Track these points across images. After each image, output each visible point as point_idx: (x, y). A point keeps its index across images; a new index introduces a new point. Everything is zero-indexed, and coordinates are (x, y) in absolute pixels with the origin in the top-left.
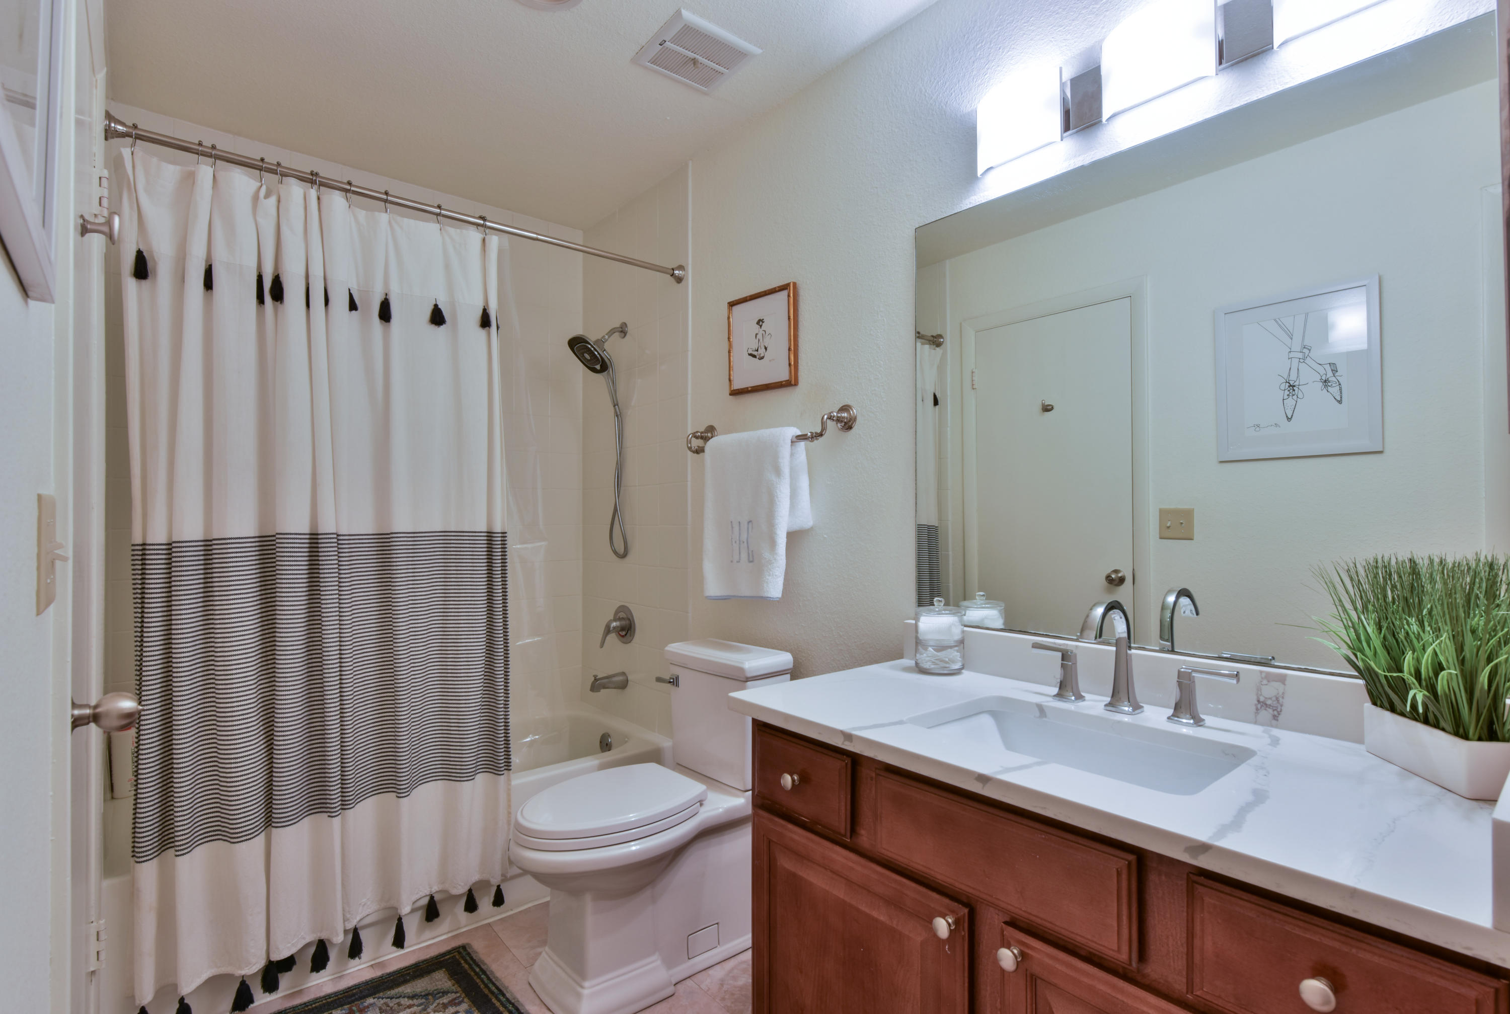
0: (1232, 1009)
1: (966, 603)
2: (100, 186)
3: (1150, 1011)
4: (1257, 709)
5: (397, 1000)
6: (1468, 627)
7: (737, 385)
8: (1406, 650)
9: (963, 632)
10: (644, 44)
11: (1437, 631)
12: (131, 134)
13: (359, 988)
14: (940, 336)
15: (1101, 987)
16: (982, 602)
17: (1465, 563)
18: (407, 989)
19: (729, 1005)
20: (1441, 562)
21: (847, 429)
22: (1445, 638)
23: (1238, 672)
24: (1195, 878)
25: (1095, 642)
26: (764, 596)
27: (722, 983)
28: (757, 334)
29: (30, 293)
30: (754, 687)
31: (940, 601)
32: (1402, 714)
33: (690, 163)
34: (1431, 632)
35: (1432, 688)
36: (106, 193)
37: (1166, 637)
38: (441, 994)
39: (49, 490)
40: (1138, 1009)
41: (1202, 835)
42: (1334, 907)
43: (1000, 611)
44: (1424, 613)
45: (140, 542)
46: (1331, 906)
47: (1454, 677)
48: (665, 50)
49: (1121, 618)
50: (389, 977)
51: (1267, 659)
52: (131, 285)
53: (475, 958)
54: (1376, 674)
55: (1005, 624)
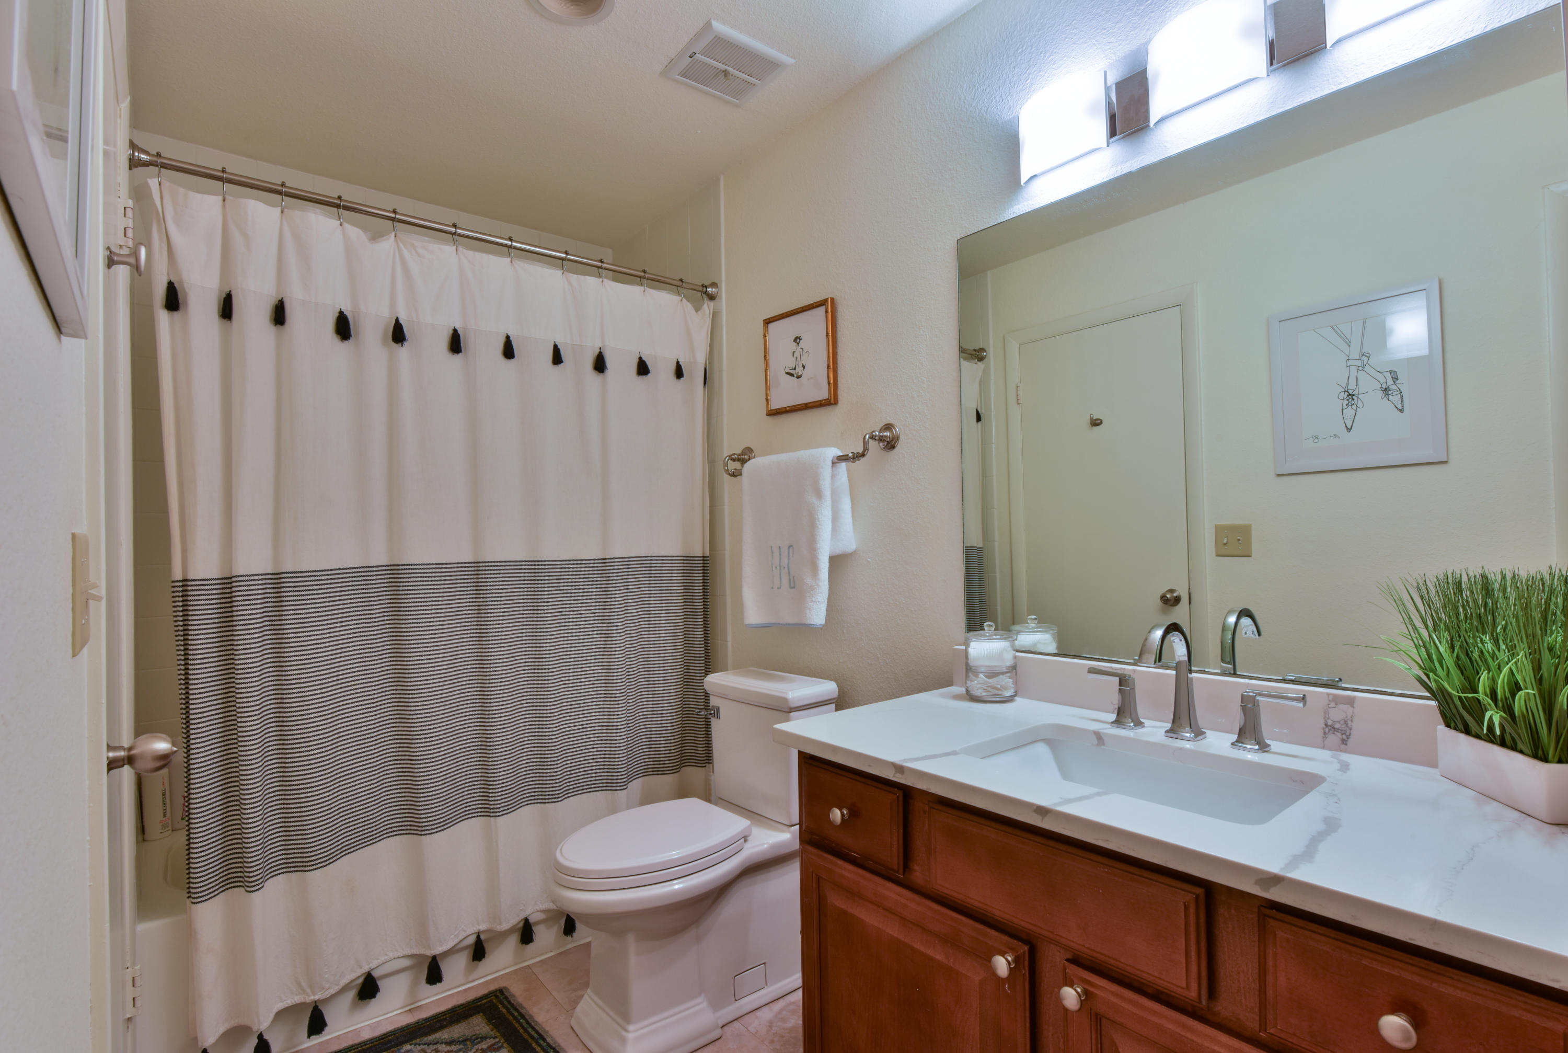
0: (1308, 1047)
1: (1016, 627)
2: (125, 216)
3: (1222, 1050)
4: (1325, 733)
5: (435, 1047)
6: (1545, 645)
7: (775, 405)
8: (1481, 670)
9: (1015, 657)
10: (673, 57)
11: (1512, 649)
12: (155, 163)
13: (394, 1034)
14: (983, 350)
15: (1170, 1026)
16: (1034, 626)
17: (1539, 577)
18: (444, 1035)
19: (778, 1047)
20: (1514, 577)
21: (889, 449)
22: (1522, 656)
23: (1304, 695)
24: (1267, 911)
25: (1154, 666)
26: (806, 623)
27: (770, 1025)
28: (794, 352)
29: (63, 330)
30: (797, 719)
31: (990, 626)
32: (1478, 736)
33: (722, 177)
34: (1506, 651)
35: (1508, 709)
36: (131, 225)
37: (1228, 660)
38: (479, 1039)
39: (82, 529)
40: (1208, 1048)
41: (1273, 866)
42: (1414, 940)
43: (1053, 635)
44: (1498, 631)
45: (181, 578)
46: (1410, 939)
47: (1532, 697)
48: (695, 62)
49: (1181, 640)
50: (426, 1022)
51: (1334, 681)
52: (163, 317)
53: (513, 1002)
54: (1450, 694)
55: (1058, 648)
